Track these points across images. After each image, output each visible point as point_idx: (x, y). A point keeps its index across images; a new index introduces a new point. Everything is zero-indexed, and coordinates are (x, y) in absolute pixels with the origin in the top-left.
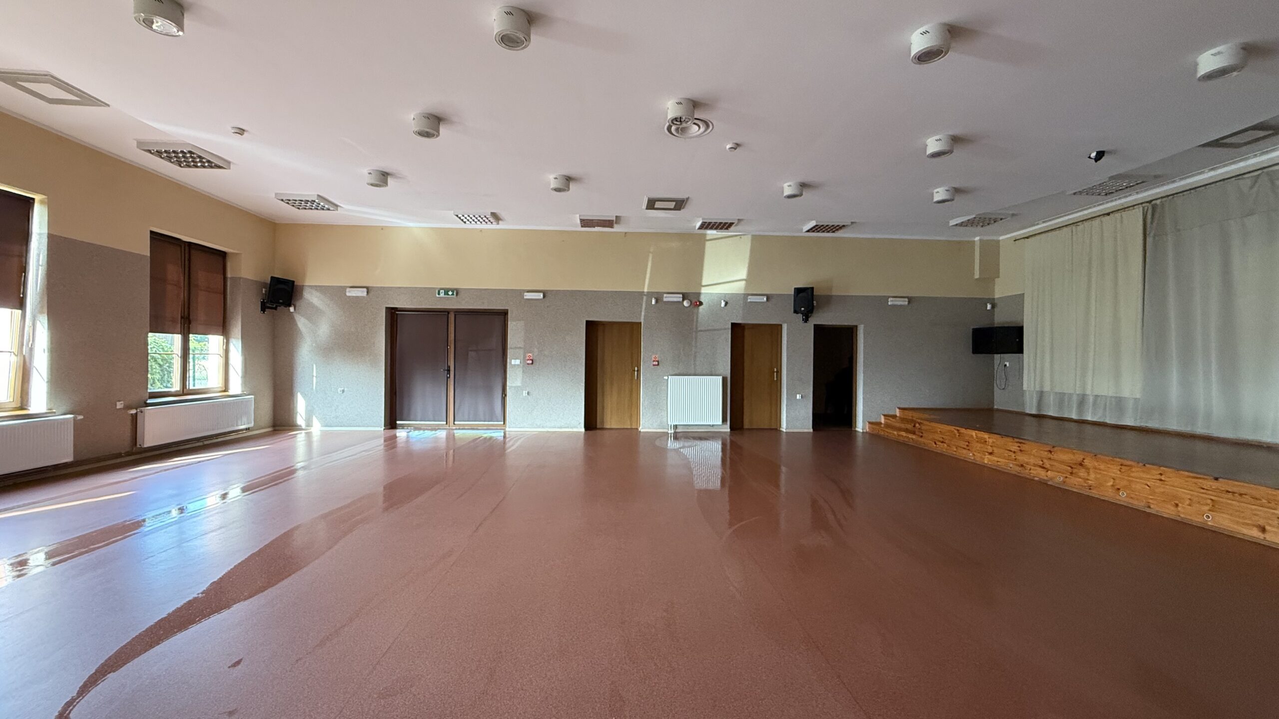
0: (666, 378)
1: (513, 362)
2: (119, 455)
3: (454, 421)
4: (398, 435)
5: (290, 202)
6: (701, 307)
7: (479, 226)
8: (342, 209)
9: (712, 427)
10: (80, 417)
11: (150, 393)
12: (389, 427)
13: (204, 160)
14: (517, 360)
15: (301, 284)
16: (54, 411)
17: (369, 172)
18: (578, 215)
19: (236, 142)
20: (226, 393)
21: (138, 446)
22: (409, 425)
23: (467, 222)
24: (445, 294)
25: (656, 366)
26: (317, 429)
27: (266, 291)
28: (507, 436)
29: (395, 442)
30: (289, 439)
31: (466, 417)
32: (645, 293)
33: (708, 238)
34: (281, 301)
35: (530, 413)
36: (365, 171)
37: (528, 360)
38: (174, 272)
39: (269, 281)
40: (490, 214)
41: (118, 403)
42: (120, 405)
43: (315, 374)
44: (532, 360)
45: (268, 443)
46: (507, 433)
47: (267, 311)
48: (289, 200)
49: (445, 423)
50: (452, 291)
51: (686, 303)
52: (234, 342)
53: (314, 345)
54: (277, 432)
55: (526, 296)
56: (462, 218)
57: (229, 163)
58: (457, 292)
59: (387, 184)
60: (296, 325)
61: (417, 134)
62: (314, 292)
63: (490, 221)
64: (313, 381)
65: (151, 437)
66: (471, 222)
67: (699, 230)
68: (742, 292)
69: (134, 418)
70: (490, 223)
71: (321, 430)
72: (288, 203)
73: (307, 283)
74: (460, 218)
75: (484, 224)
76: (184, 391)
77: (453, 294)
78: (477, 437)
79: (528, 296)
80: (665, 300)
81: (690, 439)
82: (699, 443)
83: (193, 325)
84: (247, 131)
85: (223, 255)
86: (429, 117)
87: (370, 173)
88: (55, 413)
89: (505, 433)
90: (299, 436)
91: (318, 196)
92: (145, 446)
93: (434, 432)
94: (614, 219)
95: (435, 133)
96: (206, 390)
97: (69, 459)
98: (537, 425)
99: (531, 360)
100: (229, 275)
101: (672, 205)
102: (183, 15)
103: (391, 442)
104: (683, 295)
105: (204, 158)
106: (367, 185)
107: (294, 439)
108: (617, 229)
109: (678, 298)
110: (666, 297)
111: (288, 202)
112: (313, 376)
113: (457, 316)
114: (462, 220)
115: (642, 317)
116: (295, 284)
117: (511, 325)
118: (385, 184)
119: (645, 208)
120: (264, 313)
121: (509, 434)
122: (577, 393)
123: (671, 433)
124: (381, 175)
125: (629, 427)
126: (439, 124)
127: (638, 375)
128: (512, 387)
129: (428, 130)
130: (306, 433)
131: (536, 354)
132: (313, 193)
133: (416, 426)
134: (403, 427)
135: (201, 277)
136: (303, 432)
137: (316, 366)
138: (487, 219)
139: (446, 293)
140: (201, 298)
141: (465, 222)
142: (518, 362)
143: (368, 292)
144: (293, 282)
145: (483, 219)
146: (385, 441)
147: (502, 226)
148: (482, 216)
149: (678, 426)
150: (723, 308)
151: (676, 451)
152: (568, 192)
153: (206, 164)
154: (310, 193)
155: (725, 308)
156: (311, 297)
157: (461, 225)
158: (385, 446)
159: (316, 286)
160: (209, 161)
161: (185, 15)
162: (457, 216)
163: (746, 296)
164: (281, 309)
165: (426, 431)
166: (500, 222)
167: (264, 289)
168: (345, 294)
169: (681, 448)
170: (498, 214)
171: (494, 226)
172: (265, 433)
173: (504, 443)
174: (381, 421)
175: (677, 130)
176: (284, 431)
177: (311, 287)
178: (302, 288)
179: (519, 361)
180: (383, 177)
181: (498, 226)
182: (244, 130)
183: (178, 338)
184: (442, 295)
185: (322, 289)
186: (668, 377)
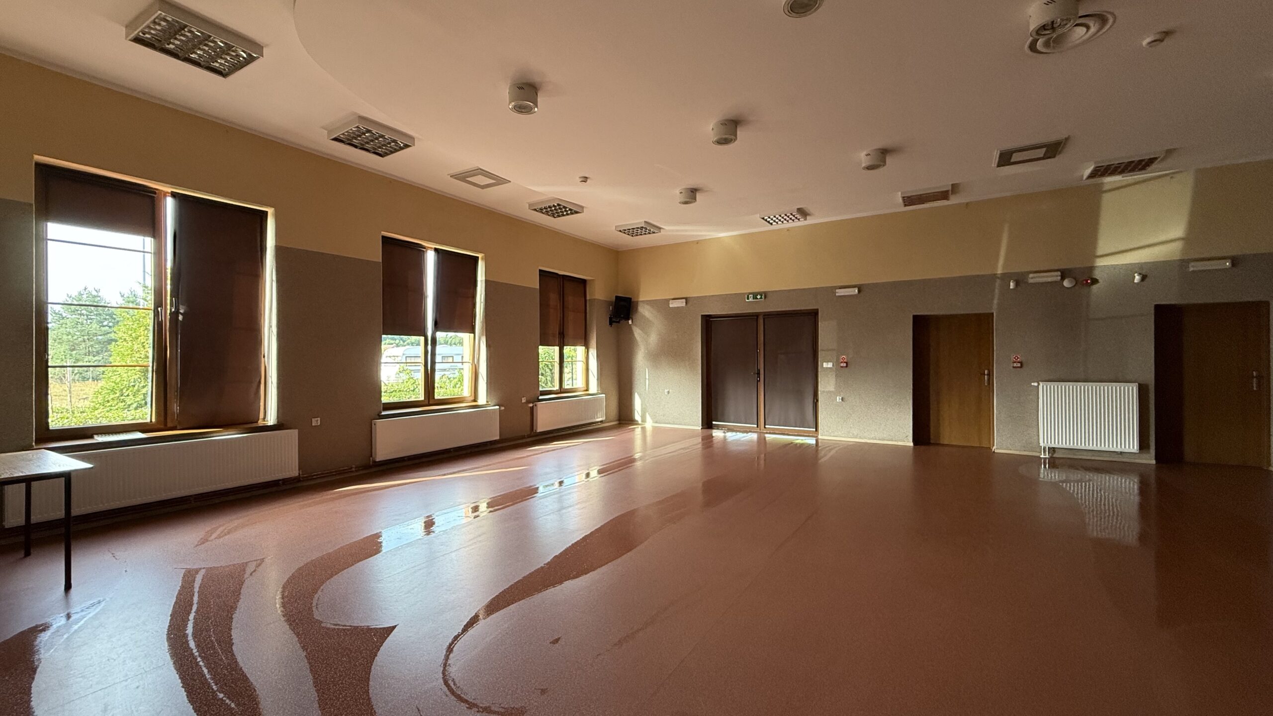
0: (1036, 384)
1: (825, 365)
2: (523, 437)
3: (765, 425)
4: (714, 435)
5: (626, 232)
6: (1095, 288)
7: (786, 225)
8: (664, 230)
9: (1120, 456)
10: (503, 408)
11: (541, 391)
12: (705, 426)
13: (568, 209)
14: (829, 363)
15: (636, 300)
16: (490, 403)
17: (681, 191)
18: (900, 193)
19: (584, 188)
20: (587, 392)
21: (534, 431)
22: (723, 426)
23: (774, 223)
24: (753, 299)
25: (1019, 369)
26: (649, 424)
27: (612, 308)
28: (820, 445)
29: (712, 441)
30: (628, 432)
31: (777, 422)
32: (999, 276)
33: (1106, 187)
34: (622, 316)
35: (845, 421)
36: (678, 192)
37: (842, 362)
38: (554, 298)
39: (614, 299)
40: (796, 210)
41: (523, 399)
42: (524, 400)
43: (647, 377)
44: (847, 363)
45: (613, 435)
46: (820, 441)
47: (614, 324)
48: (625, 230)
49: (756, 426)
50: (760, 295)
51: (1066, 283)
52: (592, 352)
53: (646, 351)
54: (622, 425)
55: (837, 293)
56: (769, 220)
57: (582, 207)
58: (765, 295)
59: (696, 200)
60: (633, 335)
61: (716, 143)
62: (647, 307)
63: (796, 218)
64: (646, 383)
65: (542, 425)
66: (777, 223)
67: (1088, 181)
68: (1177, 257)
69: (532, 409)
70: (798, 220)
71: (652, 426)
72: (624, 233)
73: (641, 299)
74: (766, 220)
75: (791, 222)
76: (562, 390)
77: (761, 298)
78: (790, 442)
79: (840, 292)
80: (1031, 281)
81: (1078, 469)
82: (1095, 478)
83: (566, 340)
84: (589, 178)
85: (584, 282)
86: (726, 123)
87: (681, 193)
88: (490, 404)
89: (817, 441)
90: (637, 430)
91: (645, 222)
92: (538, 431)
93: (745, 434)
94: (950, 188)
95: (733, 137)
96: (574, 390)
97: (497, 438)
98: (853, 434)
99: (845, 362)
100: (588, 298)
101: (1041, 152)
102: (537, 95)
103: (708, 441)
104: (1061, 273)
105: (567, 208)
106: (680, 204)
107: (632, 432)
108: (954, 200)
109: (1055, 277)
110: (1032, 278)
111: (624, 231)
112: (646, 378)
113: (766, 320)
114: (769, 222)
115: (995, 306)
116: (632, 300)
117: (822, 325)
118: (693, 200)
119: (996, 165)
120: (611, 326)
121: (821, 442)
122: (903, 401)
123: (1045, 459)
124: (690, 192)
125: (979, 446)
126: (736, 127)
127: (989, 380)
128: (824, 392)
129: (727, 136)
130: (642, 428)
131: (851, 356)
132: (641, 221)
133: (729, 427)
134: (718, 427)
135: (570, 299)
136: (640, 426)
137: (648, 370)
138: (794, 216)
139: (755, 297)
140: (571, 316)
141: (771, 224)
142: (830, 365)
143: (686, 303)
144: (631, 299)
145: (790, 217)
146: (702, 440)
147: (810, 221)
148: (788, 215)
149: (1056, 450)
150: (1138, 284)
151: (1055, 484)
152: (885, 167)
153: (569, 212)
154: (637, 221)
155: (1143, 283)
156: (645, 311)
157: (770, 227)
158: (703, 445)
159: (647, 301)
160: (570, 210)
161: (538, 95)
162: (763, 218)
163: (1183, 263)
164: (623, 322)
165: (738, 433)
166: (808, 217)
167: (611, 307)
168: (669, 306)
169: (1063, 482)
170: (805, 209)
171: (802, 223)
172: (613, 425)
173: (817, 451)
174: (699, 420)
175: (1047, 44)
176: (625, 425)
177: (643, 301)
178: (637, 302)
179: (832, 363)
180: (692, 194)
181: (805, 221)
182: (587, 178)
183: (557, 348)
184: (751, 299)
185: (651, 303)
186: (1039, 384)
